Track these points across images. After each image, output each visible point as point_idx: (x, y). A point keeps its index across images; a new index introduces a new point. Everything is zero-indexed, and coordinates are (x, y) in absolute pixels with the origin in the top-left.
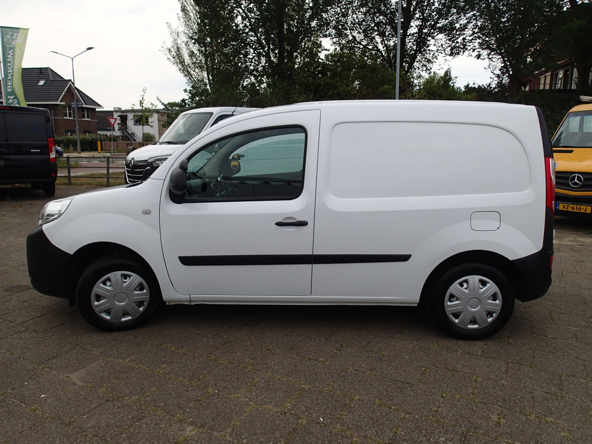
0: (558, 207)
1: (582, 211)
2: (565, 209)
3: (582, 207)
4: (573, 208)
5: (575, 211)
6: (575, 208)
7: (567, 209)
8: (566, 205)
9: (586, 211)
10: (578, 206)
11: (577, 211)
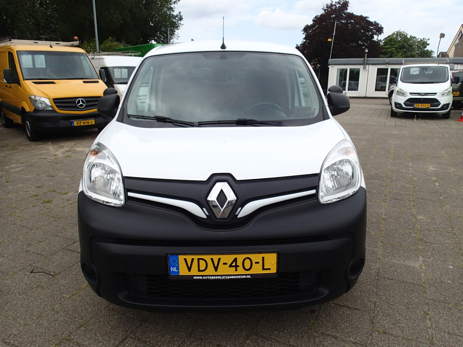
0: (73, 125)
1: (90, 124)
2: (79, 125)
3: (89, 121)
4: (84, 122)
5: (85, 124)
6: (85, 123)
7: (80, 124)
8: (79, 121)
9: (92, 123)
10: (87, 121)
11: (87, 124)
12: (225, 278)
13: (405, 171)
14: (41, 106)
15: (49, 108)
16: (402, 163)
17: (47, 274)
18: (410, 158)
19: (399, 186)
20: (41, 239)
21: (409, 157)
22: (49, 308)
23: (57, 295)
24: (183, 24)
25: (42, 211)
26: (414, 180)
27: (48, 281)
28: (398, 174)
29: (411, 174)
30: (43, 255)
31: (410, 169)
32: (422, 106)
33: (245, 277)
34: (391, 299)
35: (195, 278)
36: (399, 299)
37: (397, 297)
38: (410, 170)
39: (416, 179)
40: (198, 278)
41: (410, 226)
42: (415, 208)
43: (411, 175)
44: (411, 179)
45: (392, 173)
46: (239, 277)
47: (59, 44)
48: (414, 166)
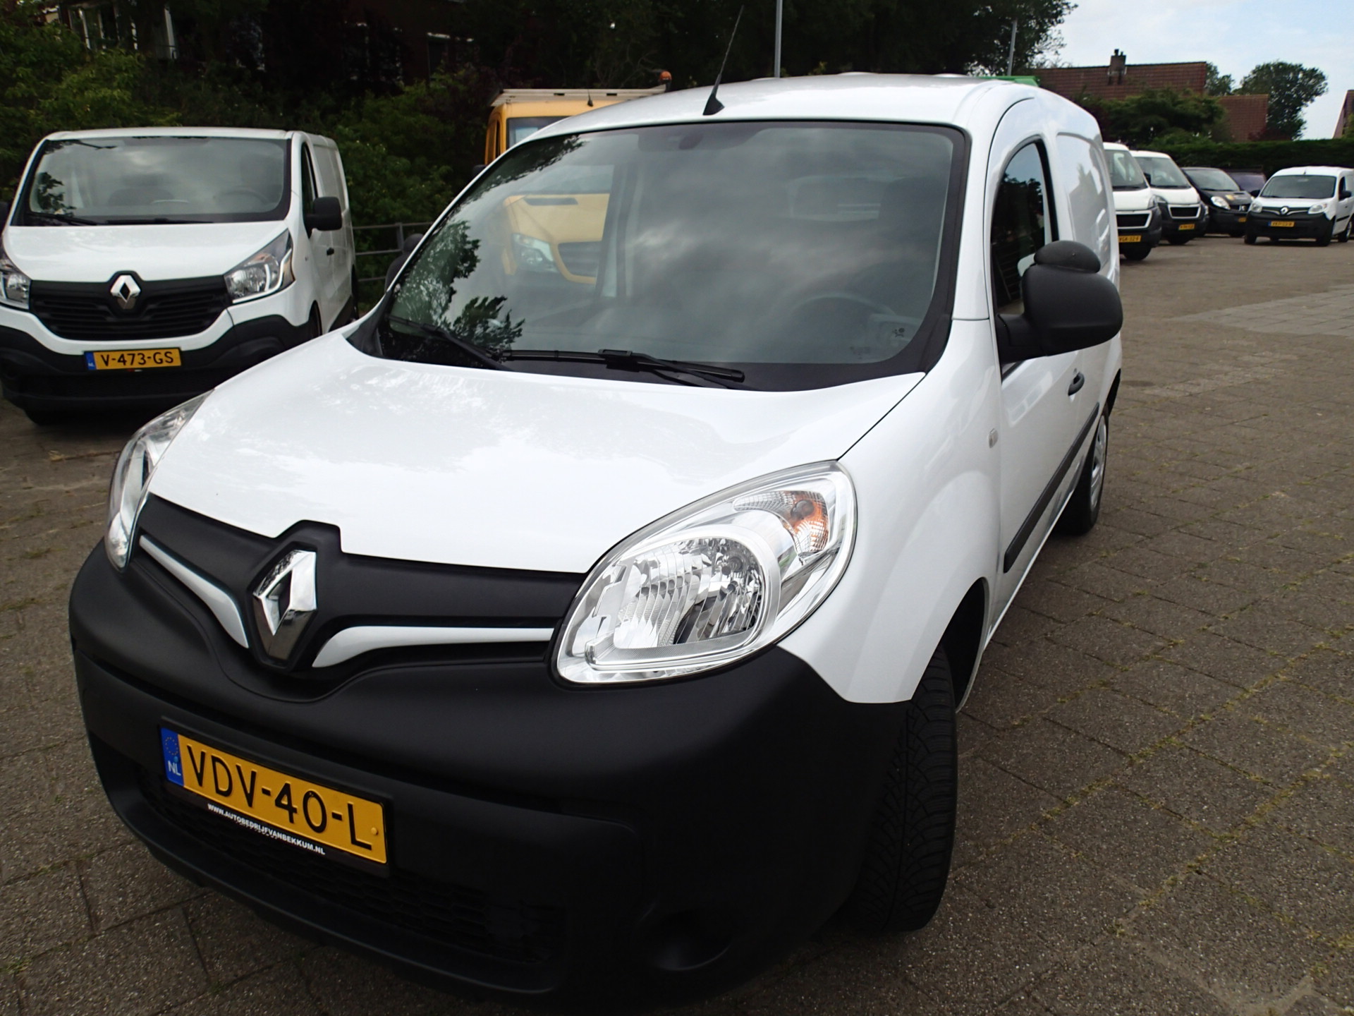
12: (268, 833)
15: (550, 267)
24: (1076, 6)
33: (310, 847)
35: (211, 807)
40: (216, 809)
46: (299, 842)
47: (615, 95)
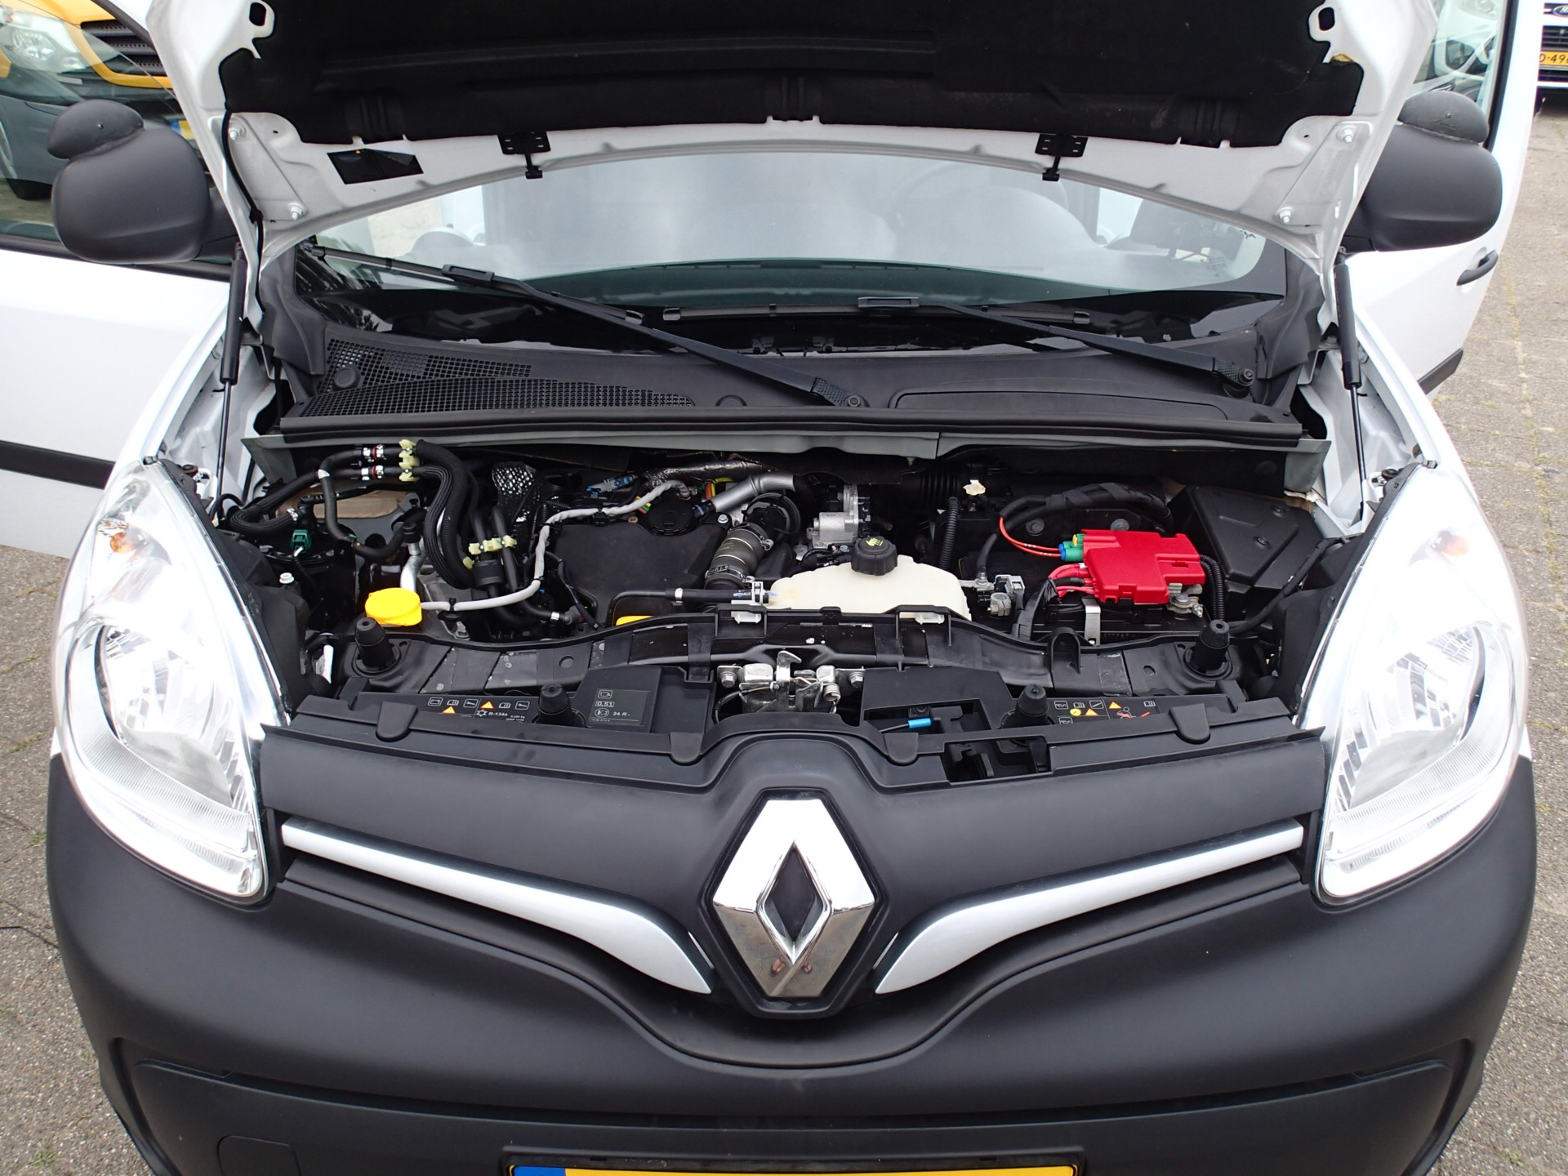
13: (1503, 386)
14: (37, 56)
15: (72, 62)
16: (1488, 344)
17: (36, 940)
18: (1517, 316)
19: (1487, 470)
20: (25, 730)
21: (1514, 309)
22: (33, 1146)
23: (70, 1064)
25: (42, 571)
26: (1541, 433)
27: (36, 981)
28: (1476, 403)
29: (1527, 405)
30: (25, 829)
31: (1523, 375)
32: (1554, 59)
34: (1507, 1128)
36: (1541, 1131)
37: (1533, 1116)
38: (1523, 381)
39: (1550, 429)
41: (1551, 694)
42: (1560, 592)
43: (1528, 412)
44: (1532, 432)
45: (1453, 397)
48: (1535, 357)
